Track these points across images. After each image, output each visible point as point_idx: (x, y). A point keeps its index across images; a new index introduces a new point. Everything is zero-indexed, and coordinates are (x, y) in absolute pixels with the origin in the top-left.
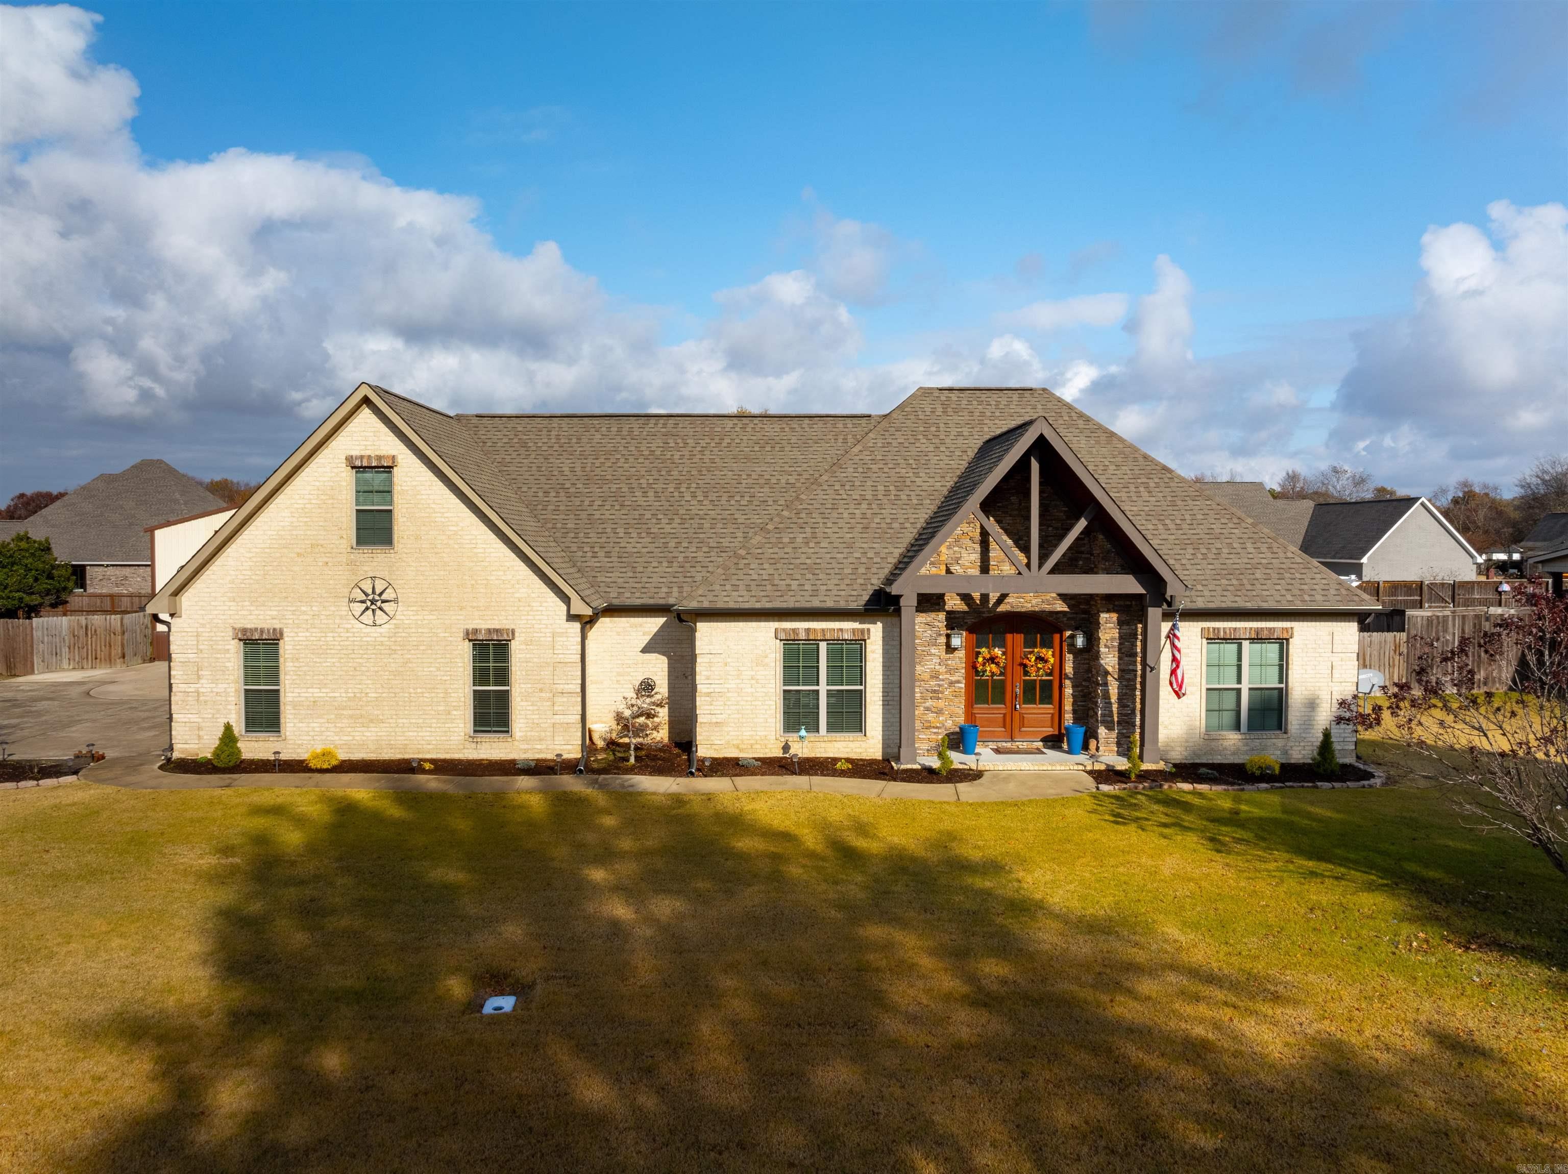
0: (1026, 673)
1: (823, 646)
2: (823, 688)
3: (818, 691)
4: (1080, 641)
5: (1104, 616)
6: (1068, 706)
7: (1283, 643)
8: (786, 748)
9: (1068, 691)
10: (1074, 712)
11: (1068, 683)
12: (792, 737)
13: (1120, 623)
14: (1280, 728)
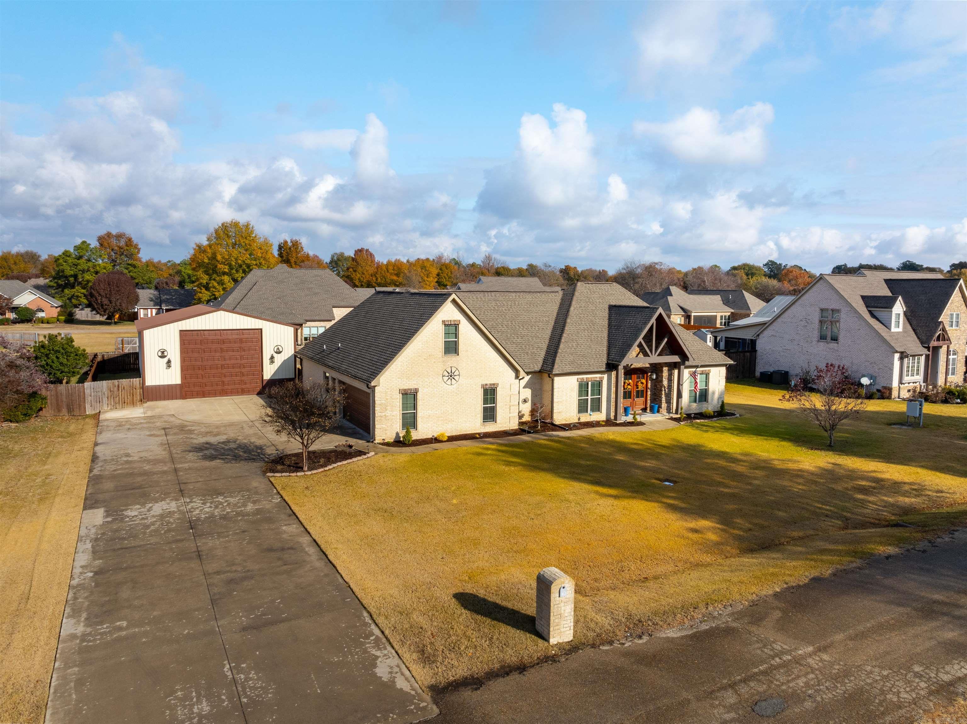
0: (638, 388)
1: (590, 383)
2: (589, 397)
3: (587, 399)
4: (654, 377)
5: (664, 368)
6: (649, 398)
7: (707, 375)
8: (579, 419)
9: (649, 393)
10: (650, 400)
11: (649, 390)
12: (581, 415)
13: (669, 370)
14: (705, 401)
